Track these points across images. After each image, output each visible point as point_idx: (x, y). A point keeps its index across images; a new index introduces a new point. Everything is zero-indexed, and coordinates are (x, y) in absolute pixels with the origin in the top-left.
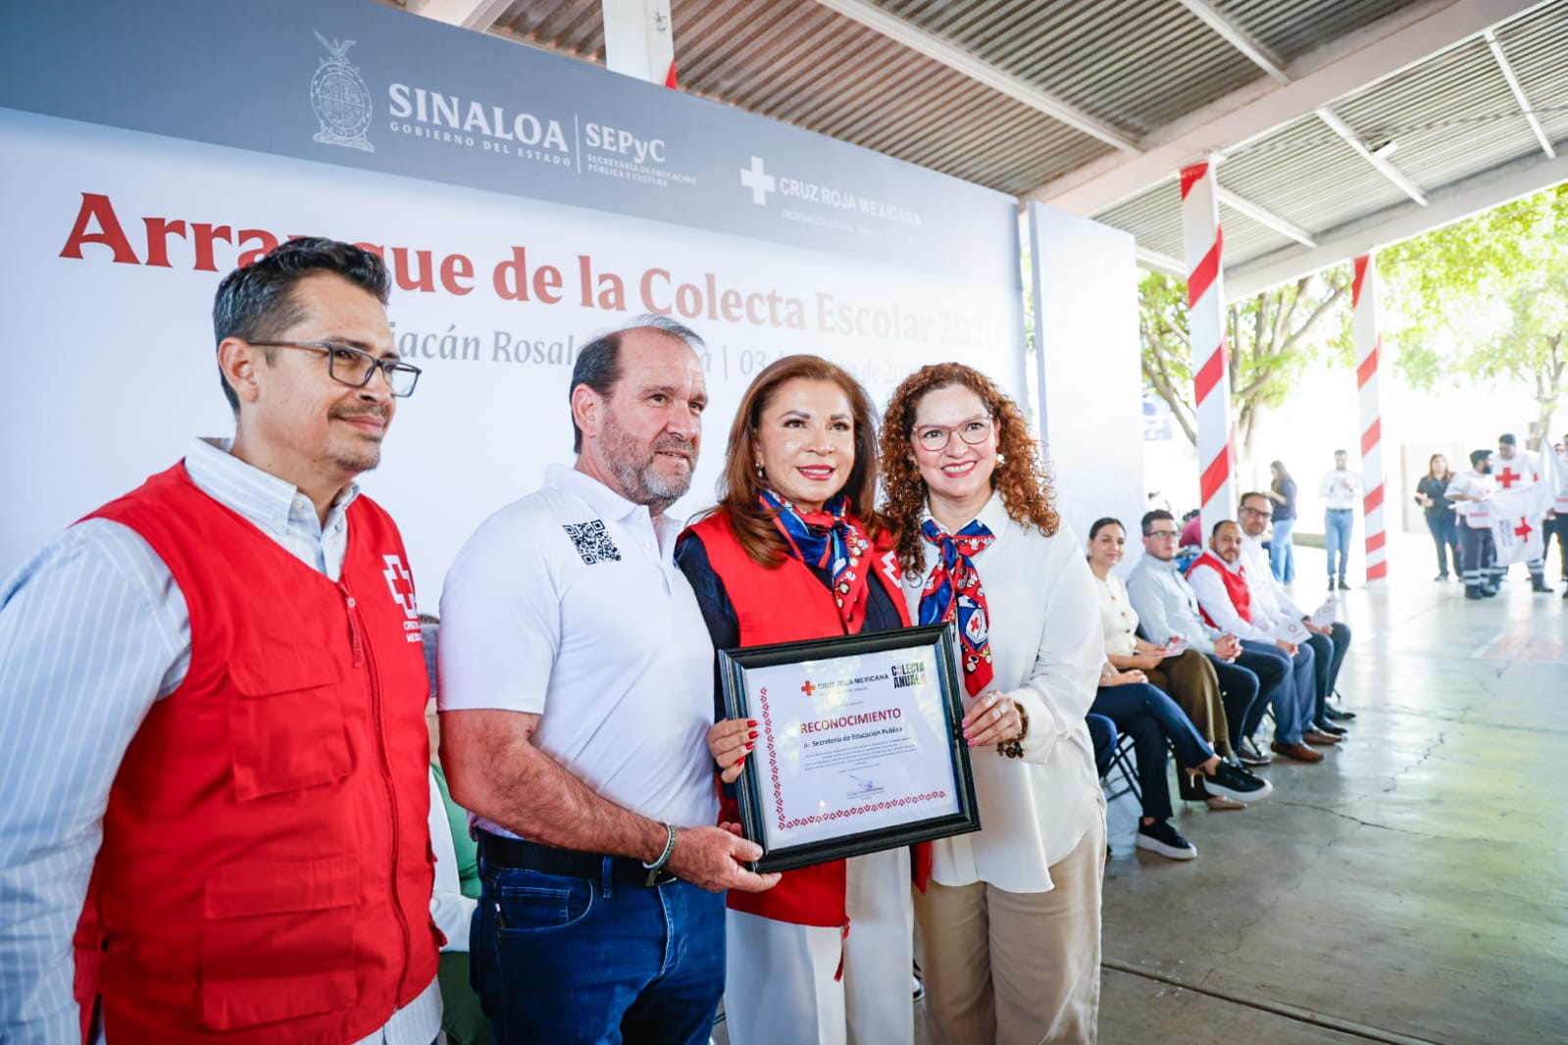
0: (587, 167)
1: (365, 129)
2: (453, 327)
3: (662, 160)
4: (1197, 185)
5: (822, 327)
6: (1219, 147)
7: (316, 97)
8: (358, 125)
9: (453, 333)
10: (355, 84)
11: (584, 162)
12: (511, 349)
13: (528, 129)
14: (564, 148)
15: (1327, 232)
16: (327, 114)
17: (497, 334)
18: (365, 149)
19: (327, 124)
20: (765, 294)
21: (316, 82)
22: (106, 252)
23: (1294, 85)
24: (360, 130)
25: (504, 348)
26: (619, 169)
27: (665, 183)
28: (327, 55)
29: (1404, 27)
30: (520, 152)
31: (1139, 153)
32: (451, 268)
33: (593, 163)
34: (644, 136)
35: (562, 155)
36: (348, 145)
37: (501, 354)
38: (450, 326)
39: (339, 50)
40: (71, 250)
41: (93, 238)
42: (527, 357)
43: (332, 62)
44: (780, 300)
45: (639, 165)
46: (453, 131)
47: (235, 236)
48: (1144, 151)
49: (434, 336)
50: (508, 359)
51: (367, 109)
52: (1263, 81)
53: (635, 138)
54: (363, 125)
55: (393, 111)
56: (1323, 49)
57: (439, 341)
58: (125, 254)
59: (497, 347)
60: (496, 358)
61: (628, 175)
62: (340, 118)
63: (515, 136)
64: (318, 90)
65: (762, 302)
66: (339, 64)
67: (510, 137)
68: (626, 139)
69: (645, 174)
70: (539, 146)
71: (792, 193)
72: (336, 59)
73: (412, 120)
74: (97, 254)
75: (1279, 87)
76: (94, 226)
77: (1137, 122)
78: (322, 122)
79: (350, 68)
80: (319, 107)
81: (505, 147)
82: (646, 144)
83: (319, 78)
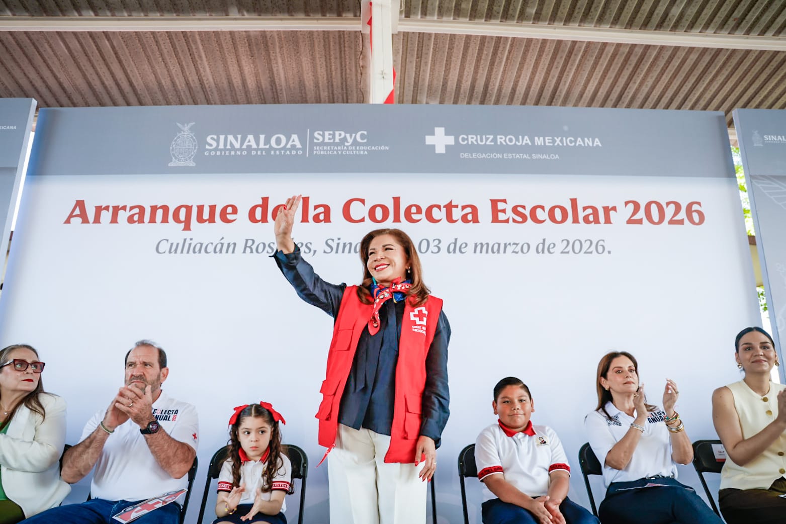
0: (313, 152)
1: (192, 157)
2: (223, 238)
3: (365, 141)
5: (495, 219)
7: (173, 148)
8: (190, 156)
9: (222, 241)
10: (191, 139)
11: (311, 150)
12: (254, 247)
13: (278, 141)
14: (299, 146)
16: (176, 155)
17: (247, 241)
18: (191, 165)
19: (176, 158)
20: (443, 203)
21: (174, 143)
22: (80, 220)
24: (190, 158)
25: (250, 247)
26: (334, 150)
27: (366, 153)
28: (180, 130)
30: (272, 153)
32: (226, 211)
33: (317, 150)
34: (352, 130)
35: (297, 150)
36: (185, 165)
37: (248, 250)
38: (221, 238)
39: (186, 128)
40: (68, 221)
41: (77, 216)
42: (263, 251)
43: (183, 133)
44: (457, 206)
45: (347, 147)
46: (236, 150)
47: (128, 209)
49: (212, 243)
50: (252, 252)
51: (195, 148)
53: (346, 133)
54: (192, 155)
55: (207, 147)
57: (214, 245)
58: (85, 220)
59: (246, 246)
60: (244, 252)
61: (340, 153)
62: (182, 155)
63: (270, 146)
64: (174, 146)
65: (440, 209)
66: (185, 133)
67: (267, 147)
68: (339, 135)
69: (352, 150)
70: (284, 148)
71: (470, 143)
72: (184, 132)
73: (216, 149)
74: (77, 221)
76: (77, 212)
78: (173, 158)
79: (190, 134)
80: (174, 152)
81: (264, 152)
82: (354, 135)
83: (175, 141)
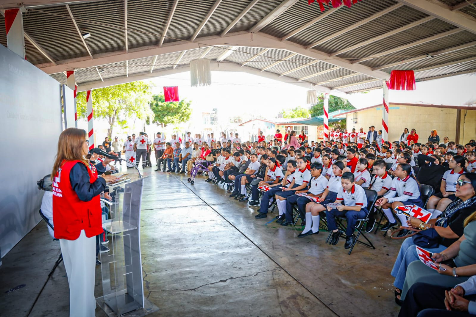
4: (71, 75)
6: (77, 68)
15: (81, 83)
23: (94, 60)
29: (116, 55)
31: (56, 64)
48: (57, 64)
52: (88, 56)
56: (100, 54)
75: (91, 59)
77: (58, 58)
